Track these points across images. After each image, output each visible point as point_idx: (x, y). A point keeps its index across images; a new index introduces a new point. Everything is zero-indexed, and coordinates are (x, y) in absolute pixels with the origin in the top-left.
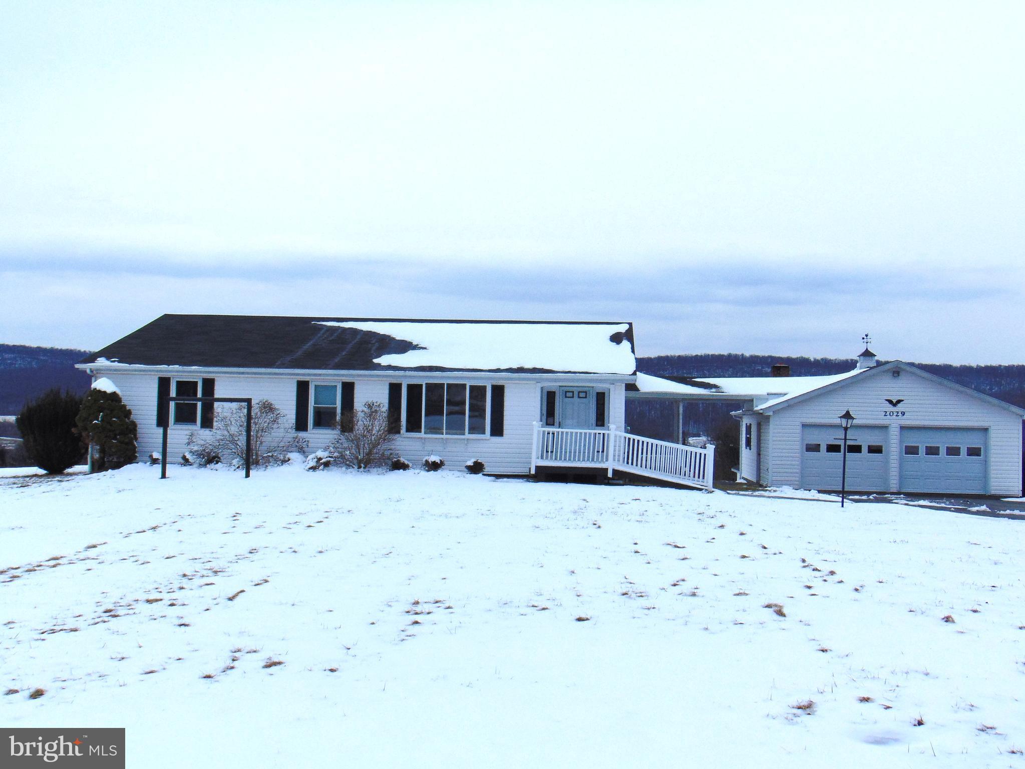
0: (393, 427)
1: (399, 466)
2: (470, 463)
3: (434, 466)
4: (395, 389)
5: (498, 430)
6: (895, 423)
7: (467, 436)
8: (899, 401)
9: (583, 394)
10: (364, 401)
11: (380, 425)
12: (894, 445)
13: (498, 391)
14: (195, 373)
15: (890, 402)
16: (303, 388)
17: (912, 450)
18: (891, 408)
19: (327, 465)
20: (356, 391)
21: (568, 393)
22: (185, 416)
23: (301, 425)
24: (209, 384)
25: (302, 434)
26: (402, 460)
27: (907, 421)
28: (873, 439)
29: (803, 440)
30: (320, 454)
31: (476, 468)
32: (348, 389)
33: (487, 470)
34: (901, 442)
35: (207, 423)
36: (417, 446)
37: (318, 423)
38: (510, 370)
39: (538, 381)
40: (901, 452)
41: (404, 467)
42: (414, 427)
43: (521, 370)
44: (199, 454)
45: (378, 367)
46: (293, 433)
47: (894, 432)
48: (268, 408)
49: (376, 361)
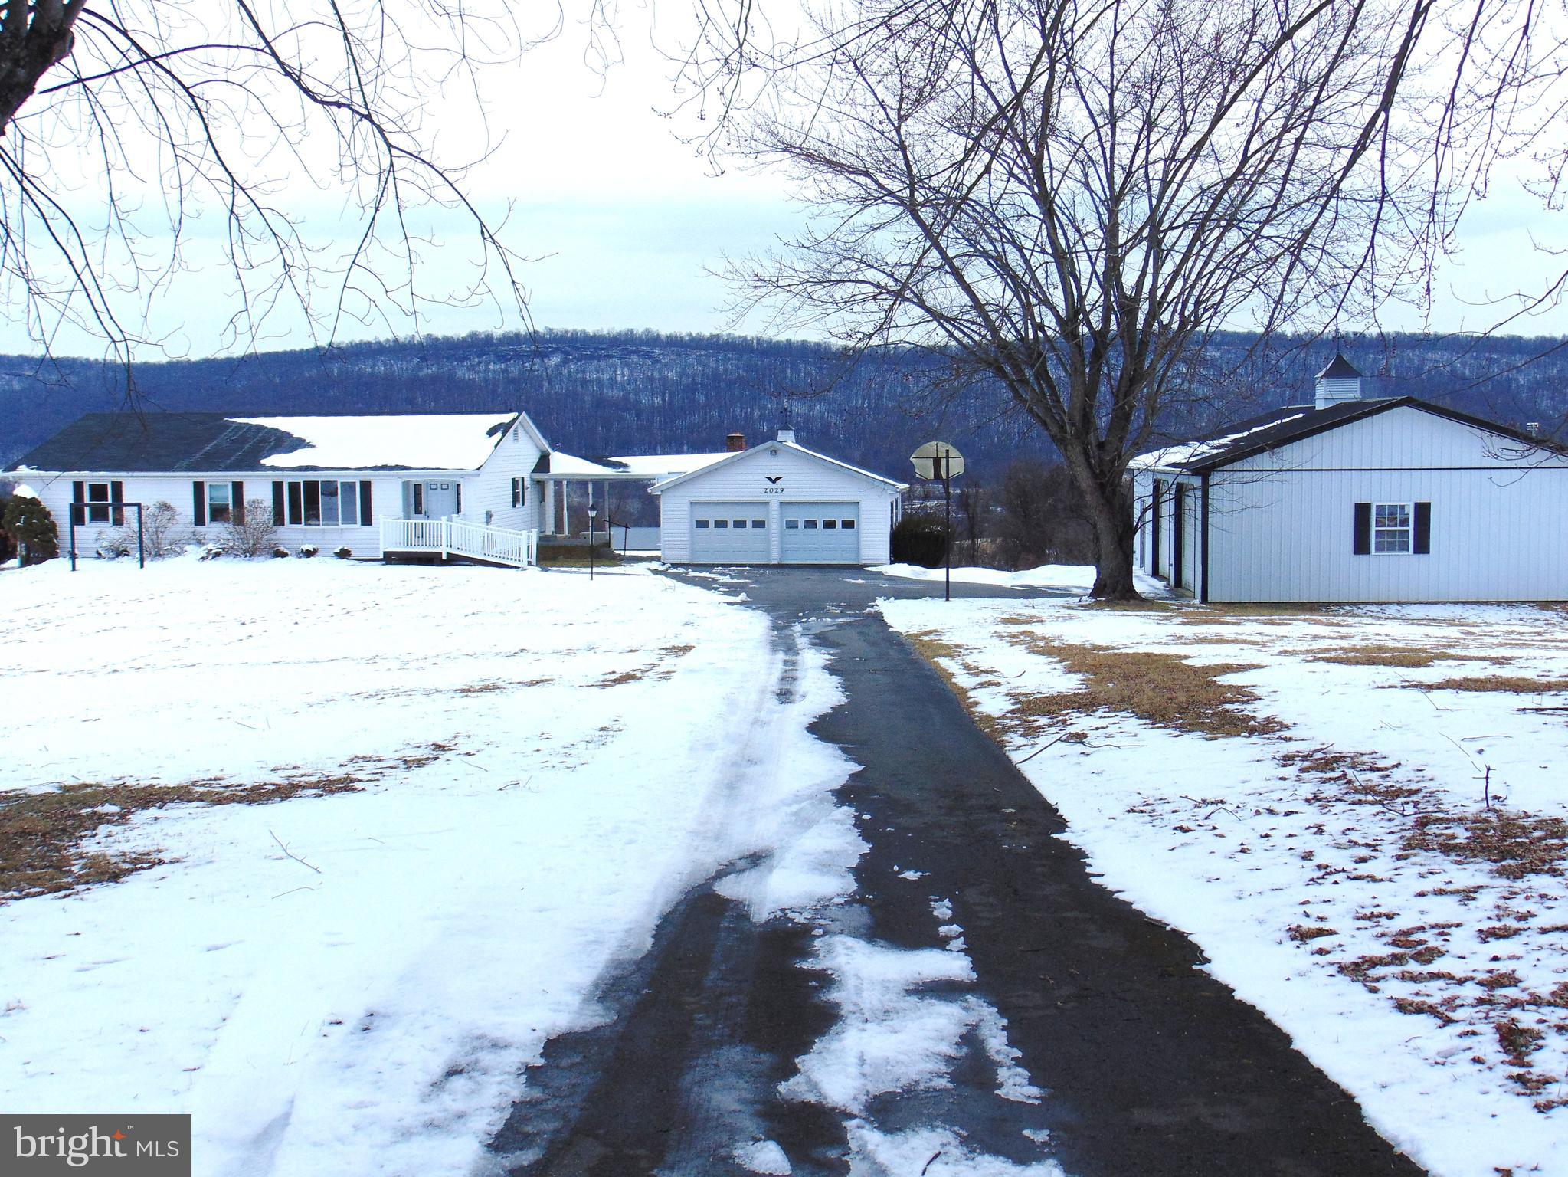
0: (279, 520)
1: (280, 554)
2: (337, 550)
3: (309, 554)
4: (277, 487)
5: (367, 520)
6: (775, 499)
7: (341, 526)
8: (778, 479)
9: (445, 486)
10: (253, 498)
11: (266, 517)
12: (774, 519)
13: (366, 487)
14: (104, 478)
15: (770, 479)
16: (199, 487)
17: (792, 525)
18: (770, 485)
19: (217, 555)
20: (245, 489)
21: (433, 486)
22: (99, 515)
23: (199, 520)
24: (117, 487)
25: (199, 528)
26: (282, 549)
27: (786, 497)
28: (757, 515)
29: (692, 516)
30: (210, 546)
31: (344, 554)
32: (238, 487)
33: (354, 555)
34: (782, 516)
35: (119, 521)
36: (299, 536)
37: (214, 519)
38: (375, 468)
39: (399, 477)
40: (782, 527)
41: (284, 555)
42: (296, 519)
43: (384, 468)
44: (110, 549)
45: (264, 468)
46: (193, 528)
47: (774, 507)
48: (165, 507)
49: (263, 461)
